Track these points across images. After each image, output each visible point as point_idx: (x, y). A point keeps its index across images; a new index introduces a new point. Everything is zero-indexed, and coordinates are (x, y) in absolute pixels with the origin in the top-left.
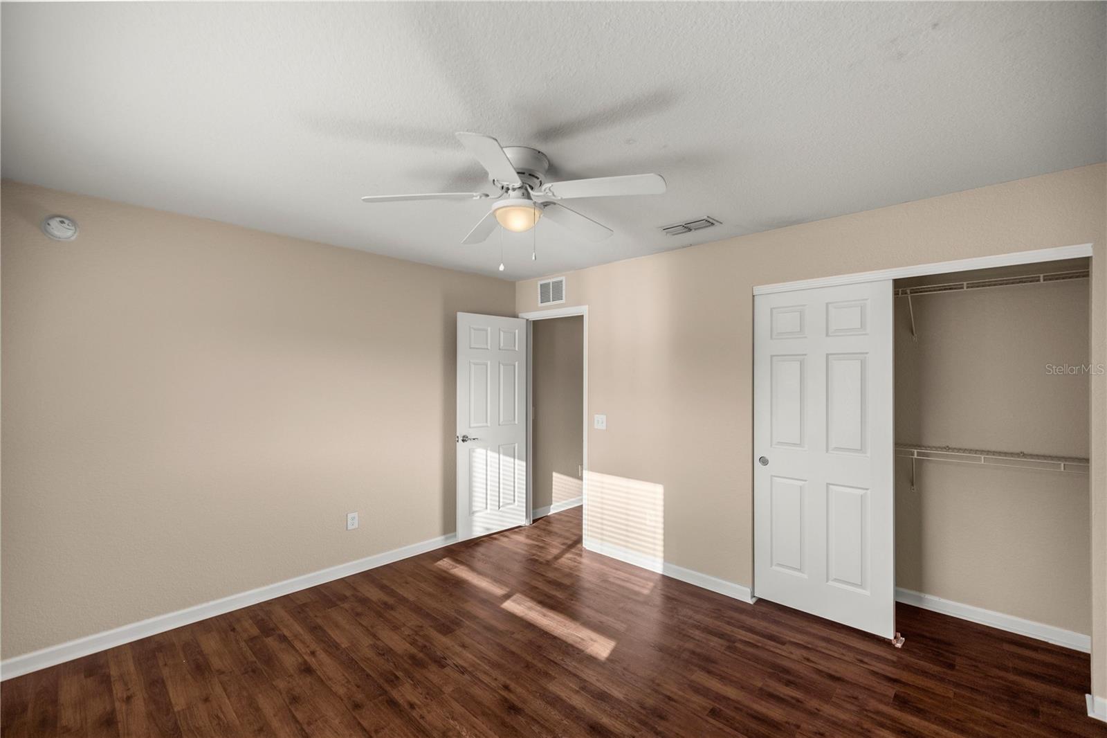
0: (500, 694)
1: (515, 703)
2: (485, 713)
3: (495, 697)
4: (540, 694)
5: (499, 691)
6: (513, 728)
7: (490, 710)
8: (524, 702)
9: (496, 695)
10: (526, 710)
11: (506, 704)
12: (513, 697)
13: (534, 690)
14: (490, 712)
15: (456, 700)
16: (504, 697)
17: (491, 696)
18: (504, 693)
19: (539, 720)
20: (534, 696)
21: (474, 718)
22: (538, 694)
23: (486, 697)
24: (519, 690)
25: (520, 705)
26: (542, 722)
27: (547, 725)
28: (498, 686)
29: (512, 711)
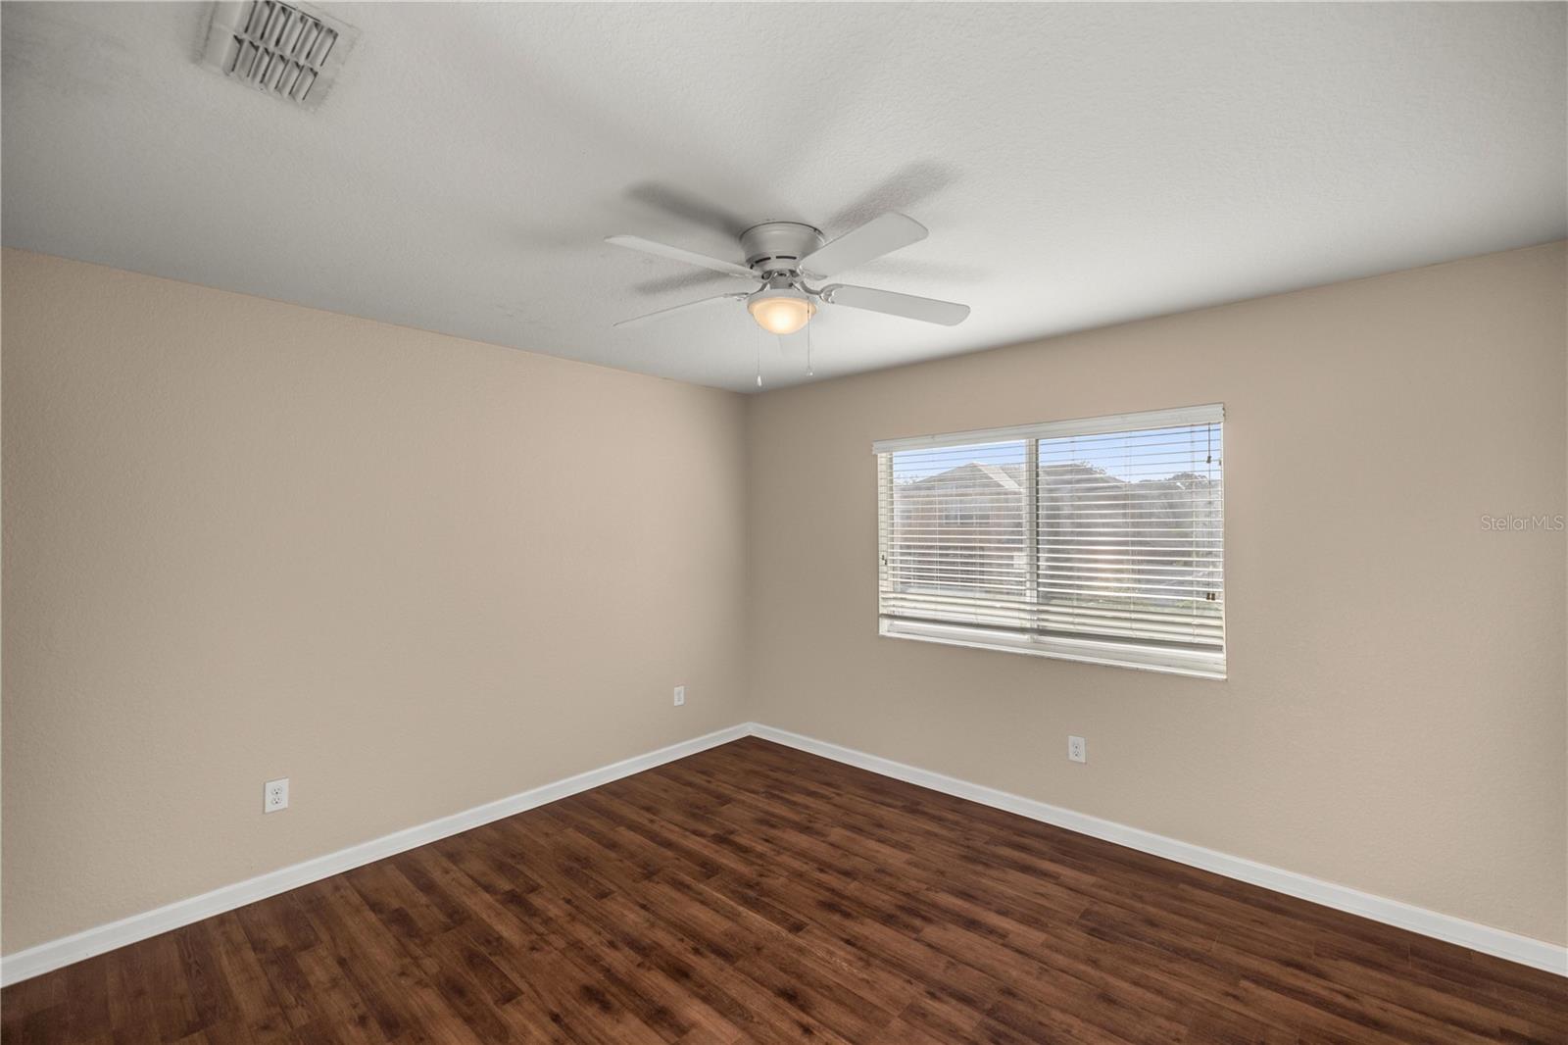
0: (813, 1017)
1: (789, 1005)
2: (827, 989)
3: (819, 1012)
4: (752, 1021)
5: (817, 1024)
6: (785, 972)
7: (822, 995)
8: (775, 1007)
9: (819, 1016)
10: (772, 994)
11: (802, 1002)
12: (794, 1014)
13: (761, 1027)
14: (820, 990)
15: (876, 1006)
16: (808, 1014)
17: (826, 1014)
18: (807, 1019)
19: (753, 982)
20: (759, 1015)
21: (838, 981)
22: (755, 1020)
23: (833, 1012)
24: (785, 1026)
25: (782, 1002)
26: (750, 979)
27: (743, 977)
28: (820, 1032)
29: (791, 992)
